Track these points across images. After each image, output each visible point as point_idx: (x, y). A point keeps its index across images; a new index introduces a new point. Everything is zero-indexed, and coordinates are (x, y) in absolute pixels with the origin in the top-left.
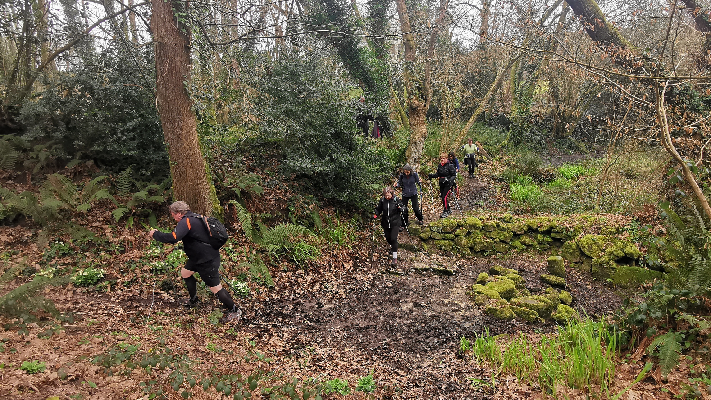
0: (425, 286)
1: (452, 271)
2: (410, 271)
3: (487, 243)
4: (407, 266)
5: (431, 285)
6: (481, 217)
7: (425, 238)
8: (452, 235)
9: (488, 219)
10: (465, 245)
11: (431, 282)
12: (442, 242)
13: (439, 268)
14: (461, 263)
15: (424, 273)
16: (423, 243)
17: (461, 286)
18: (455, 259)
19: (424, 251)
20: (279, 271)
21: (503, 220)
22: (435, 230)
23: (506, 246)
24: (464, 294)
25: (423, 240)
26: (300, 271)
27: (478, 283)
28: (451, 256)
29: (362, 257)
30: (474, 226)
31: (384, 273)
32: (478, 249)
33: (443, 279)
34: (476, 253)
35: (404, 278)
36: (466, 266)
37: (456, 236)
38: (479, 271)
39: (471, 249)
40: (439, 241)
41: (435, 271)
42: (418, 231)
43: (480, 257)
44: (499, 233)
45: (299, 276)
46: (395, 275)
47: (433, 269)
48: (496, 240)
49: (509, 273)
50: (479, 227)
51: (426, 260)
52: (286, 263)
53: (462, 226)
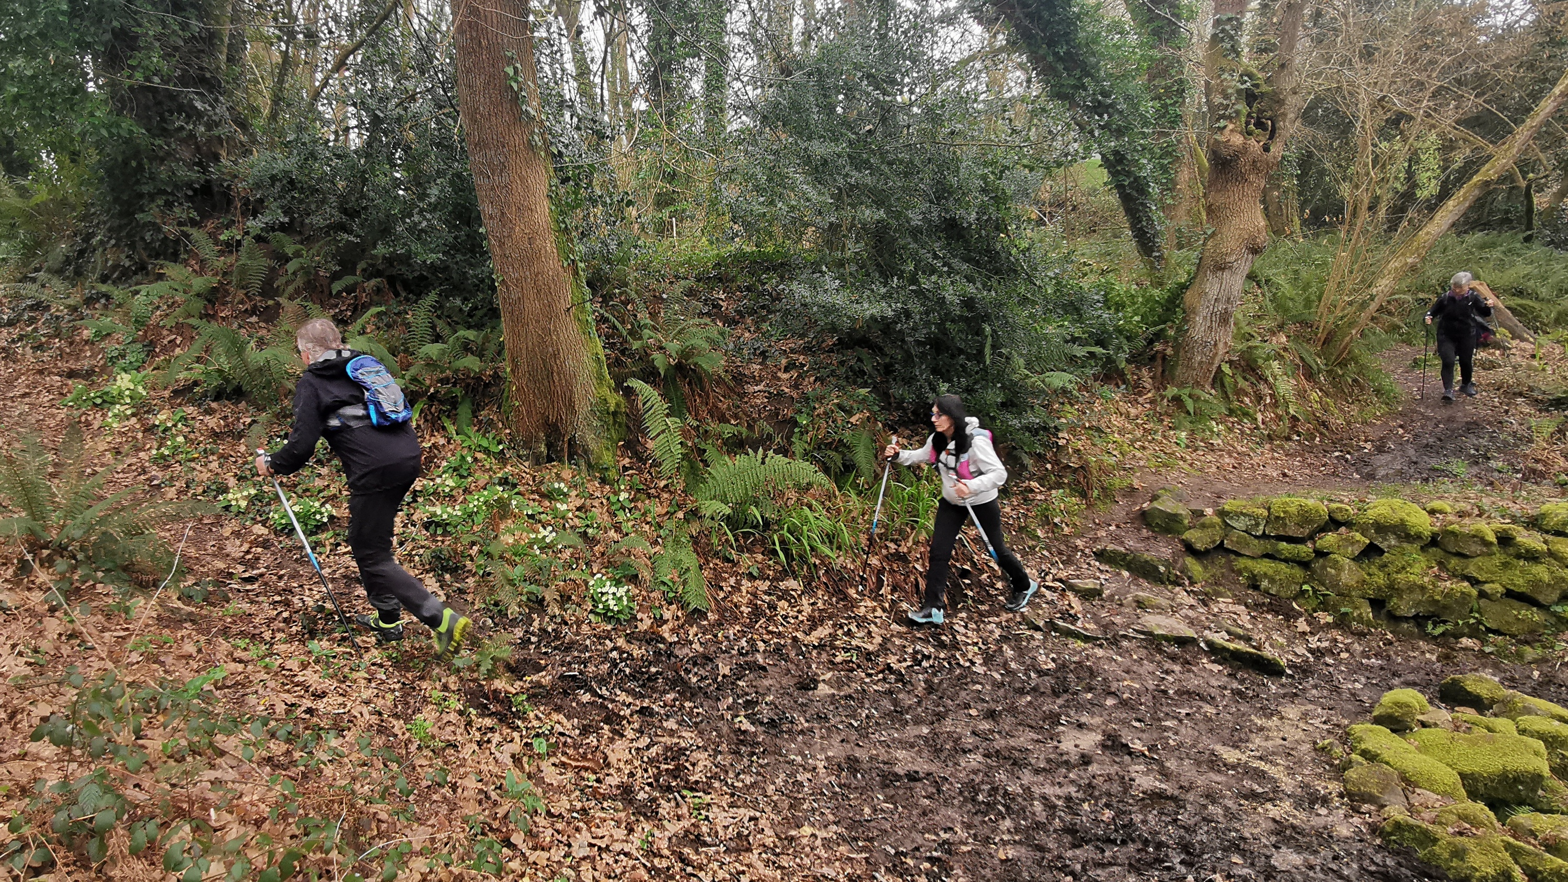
0: (1165, 692)
1: (1283, 662)
2: (1125, 637)
3: (1447, 595)
4: (1118, 620)
5: (1188, 693)
6: (1436, 504)
7: (1199, 546)
8: (1306, 550)
9: (1462, 514)
10: (1350, 588)
11: (1193, 682)
12: (1263, 567)
13: (1231, 646)
14: (1325, 644)
15: (1175, 649)
16: (1190, 561)
17: (1305, 716)
18: (1302, 625)
19: (1192, 583)
20: (736, 574)
21: (1534, 523)
22: (1240, 524)
23: (1536, 616)
24: (1306, 747)
25: (1190, 549)
26: (791, 583)
27: (1378, 721)
28: (1290, 616)
29: (982, 571)
30: (1403, 532)
31: (1037, 628)
32: (1405, 606)
33: (1242, 682)
34: (1394, 619)
35: (1099, 652)
36: (1344, 655)
37: (1320, 554)
38: (1396, 681)
39: (1377, 604)
40: (1250, 563)
41: (1215, 651)
42: (1181, 522)
43: (1411, 635)
44: (1505, 565)
45: (785, 595)
46: (1071, 640)
47: (1210, 644)
48: (1487, 587)
49: (1528, 711)
50: (1419, 537)
51: (1191, 613)
52: (760, 557)
53: (1349, 524)
